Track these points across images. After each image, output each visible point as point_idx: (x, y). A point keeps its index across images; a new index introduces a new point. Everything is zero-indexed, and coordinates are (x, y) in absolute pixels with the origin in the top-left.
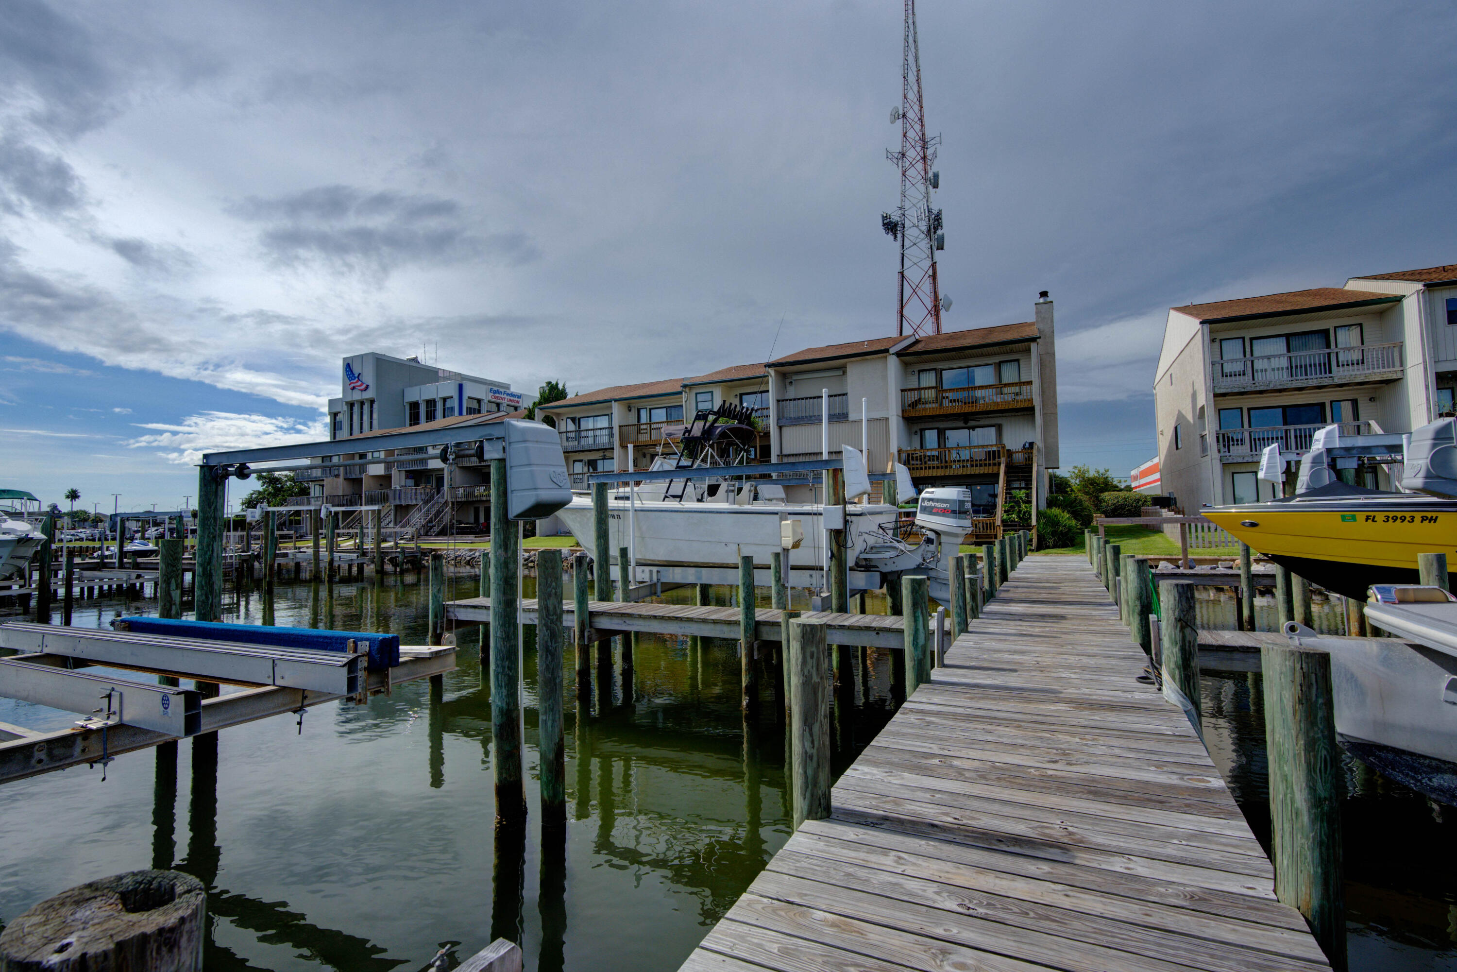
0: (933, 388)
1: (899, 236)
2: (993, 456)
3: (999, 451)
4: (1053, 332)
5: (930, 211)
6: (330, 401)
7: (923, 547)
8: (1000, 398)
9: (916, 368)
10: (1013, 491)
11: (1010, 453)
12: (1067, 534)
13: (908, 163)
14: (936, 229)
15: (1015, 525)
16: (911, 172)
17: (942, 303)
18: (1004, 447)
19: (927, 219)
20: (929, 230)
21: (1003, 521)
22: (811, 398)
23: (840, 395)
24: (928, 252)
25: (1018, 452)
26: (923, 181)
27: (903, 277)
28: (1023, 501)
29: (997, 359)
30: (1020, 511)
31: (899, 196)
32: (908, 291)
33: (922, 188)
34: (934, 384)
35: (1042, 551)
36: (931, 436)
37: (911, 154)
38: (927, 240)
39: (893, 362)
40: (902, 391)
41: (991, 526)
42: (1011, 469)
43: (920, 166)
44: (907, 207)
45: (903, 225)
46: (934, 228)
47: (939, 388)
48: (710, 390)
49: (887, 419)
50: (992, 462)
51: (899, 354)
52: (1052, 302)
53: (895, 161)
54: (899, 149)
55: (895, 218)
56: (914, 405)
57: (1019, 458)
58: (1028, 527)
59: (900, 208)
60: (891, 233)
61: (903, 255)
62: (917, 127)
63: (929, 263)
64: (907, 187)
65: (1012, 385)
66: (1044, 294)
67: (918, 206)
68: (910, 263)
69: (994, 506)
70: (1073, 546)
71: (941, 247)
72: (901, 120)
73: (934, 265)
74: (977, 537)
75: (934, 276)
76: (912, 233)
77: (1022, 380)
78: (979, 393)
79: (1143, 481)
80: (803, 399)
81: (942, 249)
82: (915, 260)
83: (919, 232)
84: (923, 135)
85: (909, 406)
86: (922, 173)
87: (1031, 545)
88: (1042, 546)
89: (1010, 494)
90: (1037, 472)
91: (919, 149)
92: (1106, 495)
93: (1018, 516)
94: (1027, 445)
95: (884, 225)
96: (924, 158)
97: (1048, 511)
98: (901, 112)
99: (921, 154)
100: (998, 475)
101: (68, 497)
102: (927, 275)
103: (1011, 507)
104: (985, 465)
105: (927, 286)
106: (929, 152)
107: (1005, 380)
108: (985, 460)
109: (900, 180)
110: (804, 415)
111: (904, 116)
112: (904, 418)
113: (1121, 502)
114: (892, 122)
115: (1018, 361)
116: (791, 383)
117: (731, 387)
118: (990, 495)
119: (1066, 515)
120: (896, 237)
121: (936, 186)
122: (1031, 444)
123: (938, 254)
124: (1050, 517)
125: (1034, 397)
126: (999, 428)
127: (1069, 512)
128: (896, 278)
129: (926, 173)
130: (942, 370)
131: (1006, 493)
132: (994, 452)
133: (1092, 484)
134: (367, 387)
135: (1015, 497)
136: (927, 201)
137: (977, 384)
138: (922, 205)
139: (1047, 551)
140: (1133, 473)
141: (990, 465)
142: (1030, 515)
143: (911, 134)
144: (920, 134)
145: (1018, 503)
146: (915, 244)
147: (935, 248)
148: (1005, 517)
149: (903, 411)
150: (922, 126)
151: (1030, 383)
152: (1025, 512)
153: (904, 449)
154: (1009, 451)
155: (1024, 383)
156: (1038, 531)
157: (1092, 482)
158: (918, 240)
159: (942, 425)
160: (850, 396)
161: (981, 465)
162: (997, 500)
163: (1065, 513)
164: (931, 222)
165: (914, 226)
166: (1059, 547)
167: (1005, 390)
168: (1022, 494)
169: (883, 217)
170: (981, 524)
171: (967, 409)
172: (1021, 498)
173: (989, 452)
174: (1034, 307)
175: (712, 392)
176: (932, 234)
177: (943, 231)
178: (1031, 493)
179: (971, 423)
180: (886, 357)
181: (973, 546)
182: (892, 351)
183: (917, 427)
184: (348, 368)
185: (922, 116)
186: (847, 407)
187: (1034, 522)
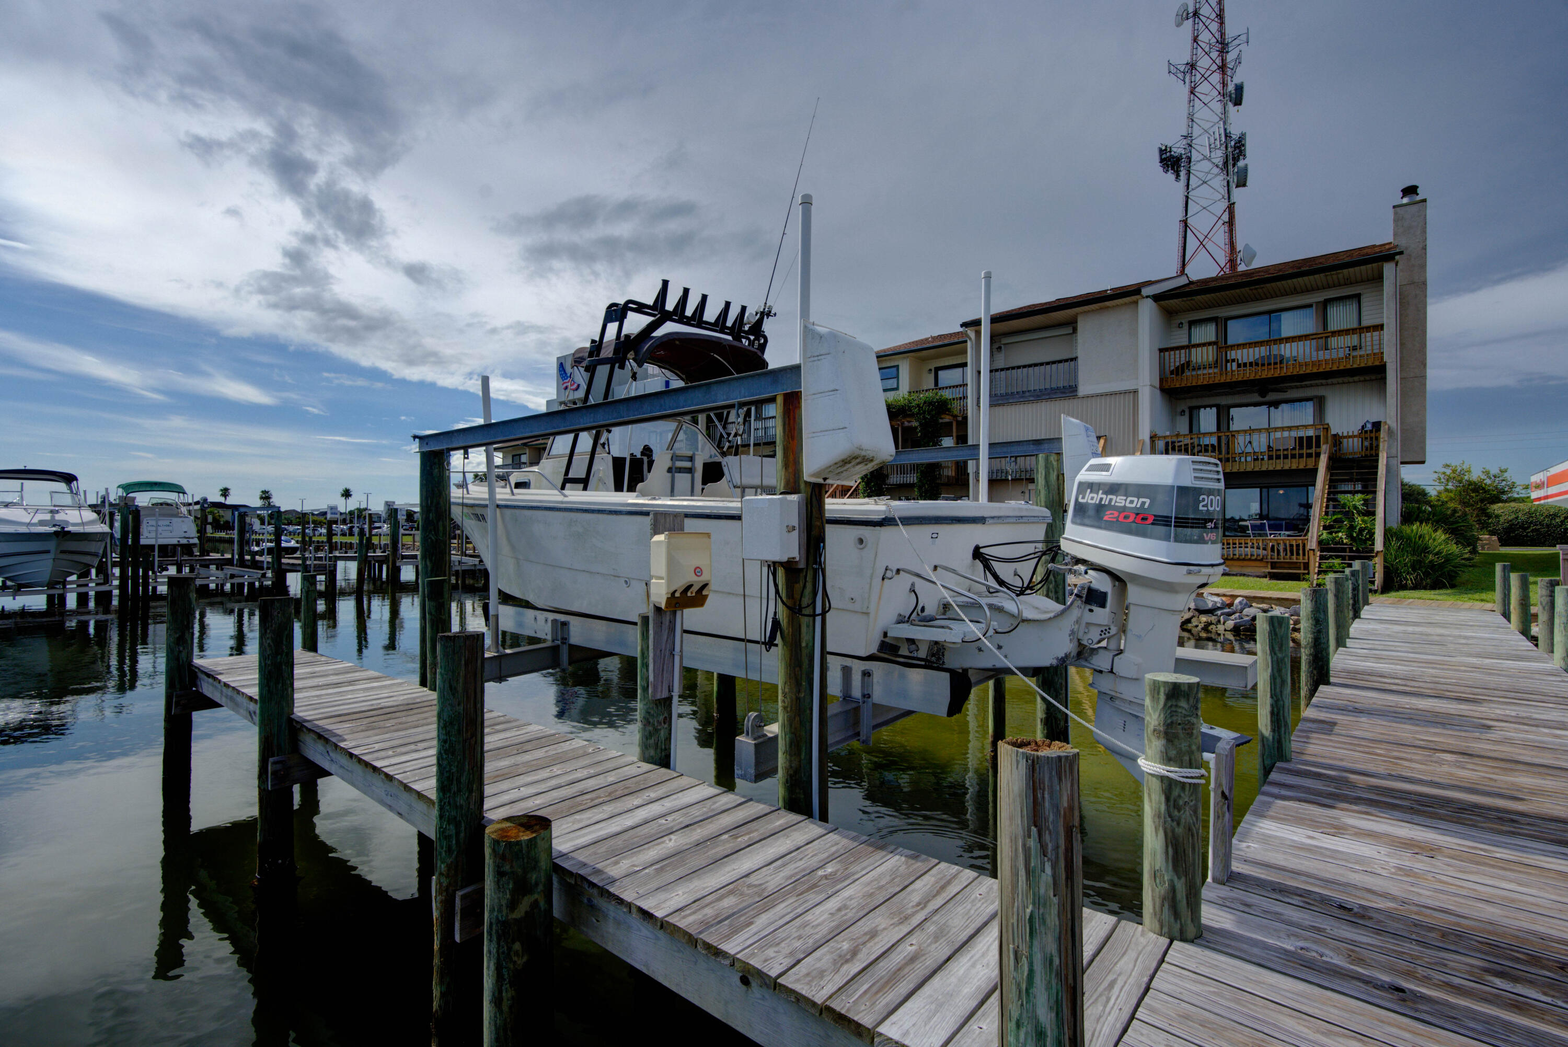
0: (1210, 344)
1: (1183, 174)
2: (1308, 445)
3: (1318, 437)
4: (1425, 248)
5: (1227, 136)
6: (548, 402)
7: (1075, 613)
8: (1323, 356)
9: (1185, 319)
10: (1341, 497)
11: (1337, 440)
12: (1441, 566)
13: (1198, 76)
14: (1236, 160)
15: (1344, 550)
16: (1203, 88)
17: (1240, 256)
18: (1327, 429)
19: (1223, 148)
20: (1226, 163)
21: (1320, 542)
22: (1024, 367)
23: (1066, 361)
24: (1224, 191)
25: (1353, 437)
26: (1219, 98)
27: (1186, 226)
28: (1359, 513)
29: (1320, 297)
30: (1352, 528)
31: (1184, 121)
32: (1192, 243)
33: (1218, 107)
34: (1213, 339)
35: (1393, 594)
36: (1208, 419)
37: (1204, 63)
38: (1222, 177)
39: (1147, 310)
40: (1161, 350)
41: (1301, 549)
42: (1338, 463)
43: (1216, 78)
44: (1195, 135)
45: (1189, 158)
46: (1234, 159)
47: (1222, 345)
48: (896, 364)
49: (1135, 392)
50: (1304, 451)
51: (1157, 298)
52: (1424, 201)
53: (1181, 76)
54: (1187, 59)
55: (1178, 150)
56: (1180, 370)
57: (1353, 446)
58: (1367, 554)
59: (1185, 137)
60: (1171, 171)
61: (1187, 197)
62: (1214, 27)
63: (1225, 204)
64: (1196, 108)
65: (1347, 332)
66: (1410, 191)
67: (1211, 132)
68: (1198, 208)
69: (1307, 520)
70: (1453, 586)
71: (1242, 183)
72: (1191, 20)
73: (1231, 208)
74: (1274, 565)
75: (1231, 223)
76: (1200, 168)
77: (1365, 323)
78: (1287, 350)
79: (1552, 490)
80: (1013, 368)
81: (1244, 185)
82: (1204, 203)
83: (1211, 165)
84: (1222, 35)
85: (1172, 372)
86: (1219, 87)
87: (1373, 583)
88: (1392, 583)
89: (1335, 500)
90: (1388, 465)
91: (1214, 55)
92: (1496, 508)
93: (1350, 536)
94: (1369, 427)
95: (1162, 160)
96: (1223, 68)
97: (1407, 529)
98: (1191, 10)
99: (1218, 61)
100: (1315, 471)
101: (343, 495)
102: (1221, 222)
103: (1335, 521)
104: (1293, 456)
105: (1220, 236)
106: (1231, 57)
107: (1333, 326)
108: (1294, 449)
109: (1187, 100)
110: (1015, 390)
111: (1196, 14)
112: (1163, 390)
113: (1522, 517)
114: (1178, 25)
115: (1358, 297)
116: (1000, 348)
117: (924, 360)
118: (1301, 505)
119: (1441, 536)
120: (1178, 176)
121: (1238, 101)
122: (1377, 426)
123: (1237, 193)
124: (1409, 538)
125: (1385, 351)
126: (1320, 404)
127: (1445, 531)
128: (1177, 229)
129: (1224, 84)
130: (1227, 319)
131: (1328, 500)
132: (1309, 438)
133: (1474, 491)
134: (579, 386)
135: (1344, 506)
136: (1225, 123)
137: (1284, 335)
138: (1219, 130)
139: (1402, 593)
140: (1535, 479)
141: (1301, 456)
142: (1372, 534)
143: (1205, 37)
144: (1217, 35)
145: (1349, 515)
146: (1205, 182)
147: (1233, 185)
148: (1325, 535)
149: (1161, 380)
150: (1222, 23)
151: (1380, 327)
152: (1362, 530)
153: (1160, 433)
154: (1335, 436)
155: (1368, 329)
156: (1385, 560)
157: (1476, 487)
158: (1210, 176)
159: (1224, 401)
160: (1080, 361)
161: (1286, 457)
162: (1312, 512)
163: (1439, 532)
164: (1229, 149)
165: (1205, 158)
166: (1425, 588)
167: (1334, 342)
168: (1357, 500)
169: (1161, 150)
170: (1281, 548)
171: (1265, 374)
172: (1355, 507)
173: (1301, 438)
174: (1392, 211)
175: (897, 367)
176: (1230, 167)
177: (1246, 161)
178: (1374, 499)
179: (1272, 397)
180: (1136, 303)
181: (1266, 580)
182: (1146, 291)
183: (1184, 405)
184: (561, 367)
185: (1222, 10)
186: (1076, 377)
187: (1379, 545)
